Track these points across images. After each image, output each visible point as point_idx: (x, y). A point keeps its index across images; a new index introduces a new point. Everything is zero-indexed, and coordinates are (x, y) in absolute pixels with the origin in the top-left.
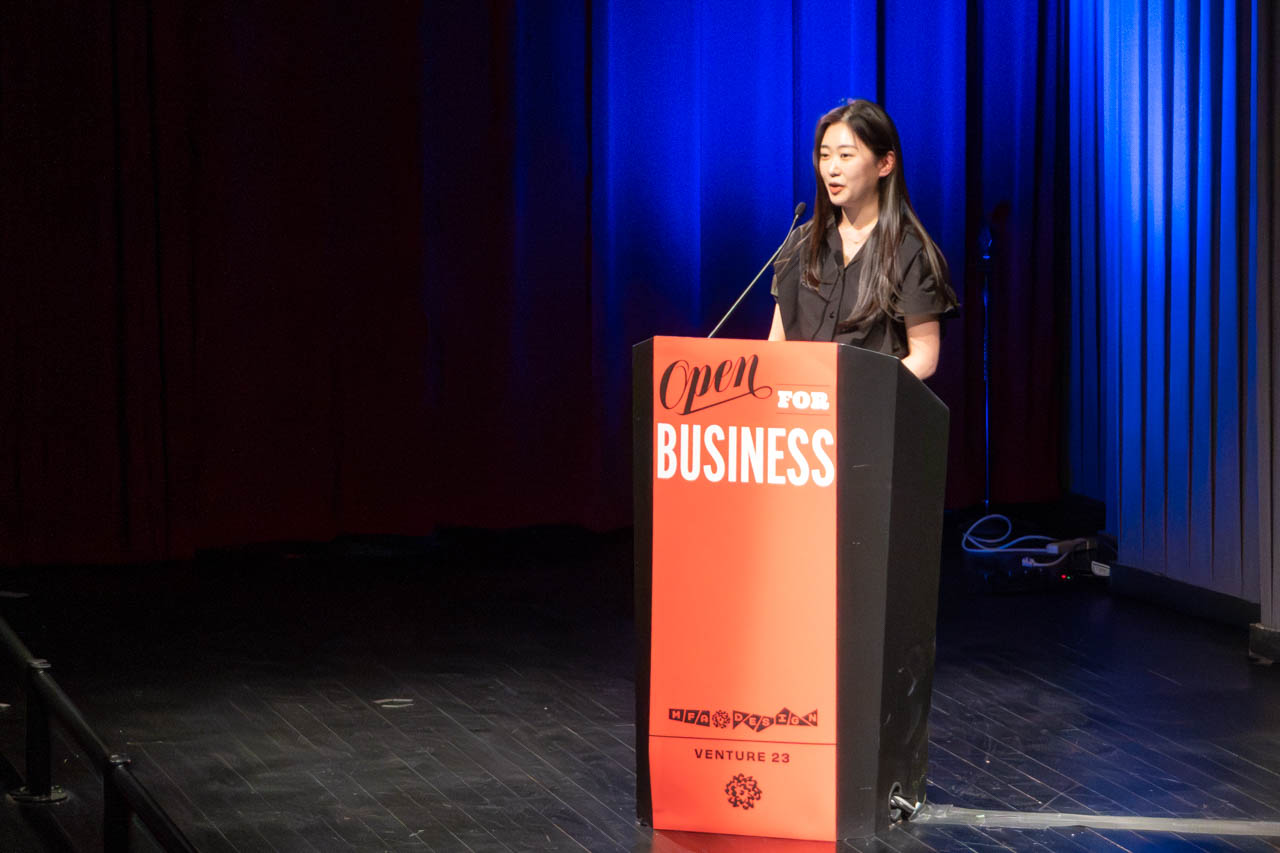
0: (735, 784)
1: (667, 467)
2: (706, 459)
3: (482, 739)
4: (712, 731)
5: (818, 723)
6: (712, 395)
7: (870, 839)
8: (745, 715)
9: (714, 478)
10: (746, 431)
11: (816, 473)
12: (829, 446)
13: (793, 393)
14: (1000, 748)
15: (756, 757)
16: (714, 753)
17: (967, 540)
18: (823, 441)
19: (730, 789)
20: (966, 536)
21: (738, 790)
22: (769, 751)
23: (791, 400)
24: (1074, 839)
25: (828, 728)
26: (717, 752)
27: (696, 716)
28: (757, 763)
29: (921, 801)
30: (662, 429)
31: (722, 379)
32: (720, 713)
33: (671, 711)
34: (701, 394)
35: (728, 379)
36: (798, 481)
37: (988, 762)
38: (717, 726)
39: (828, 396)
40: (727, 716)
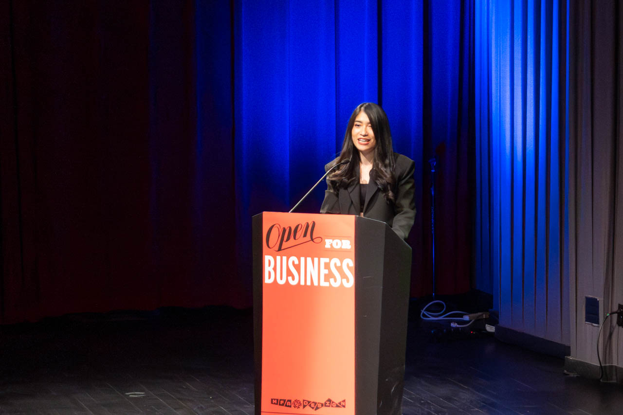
1: (269, 278)
2: (289, 273)
3: (179, 413)
4: (293, 410)
5: (346, 406)
6: (292, 241)
8: (309, 402)
9: (293, 283)
10: (309, 259)
11: (344, 281)
12: (351, 267)
13: (333, 240)
17: (423, 313)
18: (348, 265)
20: (423, 311)
23: (332, 244)
25: (350, 409)
27: (284, 402)
30: (267, 258)
31: (297, 233)
32: (296, 401)
33: (272, 400)
34: (287, 241)
35: (300, 233)
36: (336, 285)
38: (295, 407)
39: (350, 242)
40: (300, 402)
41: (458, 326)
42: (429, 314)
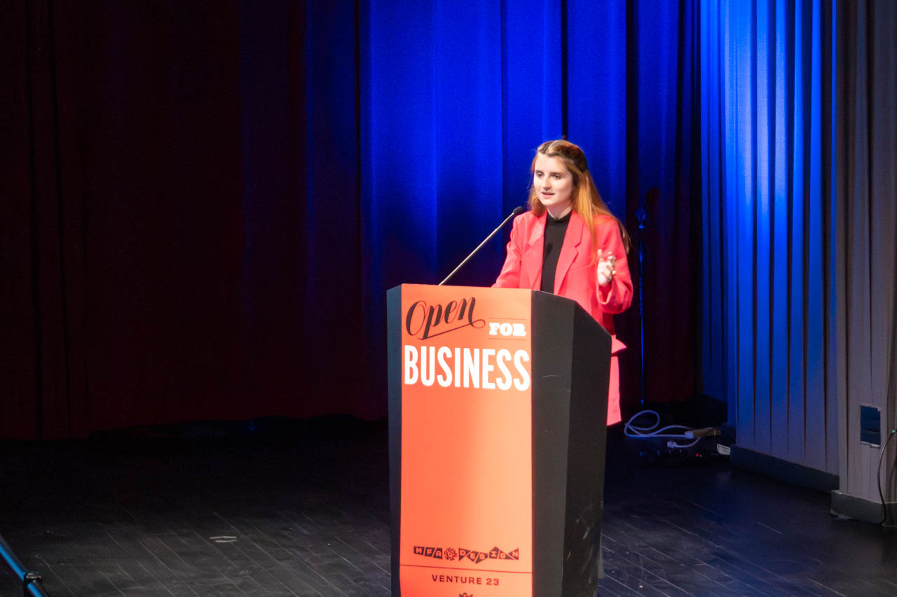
1: (411, 376)
2: (439, 371)
3: (284, 565)
4: (444, 562)
5: (520, 558)
6: (443, 326)
8: (467, 551)
9: (445, 384)
10: (467, 351)
11: (517, 381)
12: (526, 362)
13: (501, 324)
14: (651, 577)
15: (475, 581)
16: (445, 578)
17: (628, 428)
18: (521, 359)
20: (628, 424)
22: (484, 576)
23: (499, 329)
25: (526, 561)
26: (448, 577)
27: (433, 552)
28: (476, 586)
30: (408, 349)
31: (450, 314)
32: (449, 550)
33: (415, 548)
34: (436, 324)
35: (453, 315)
36: (504, 387)
37: (641, 587)
38: (447, 559)
39: (525, 326)
40: (454, 552)
41: (677, 446)
42: (638, 430)
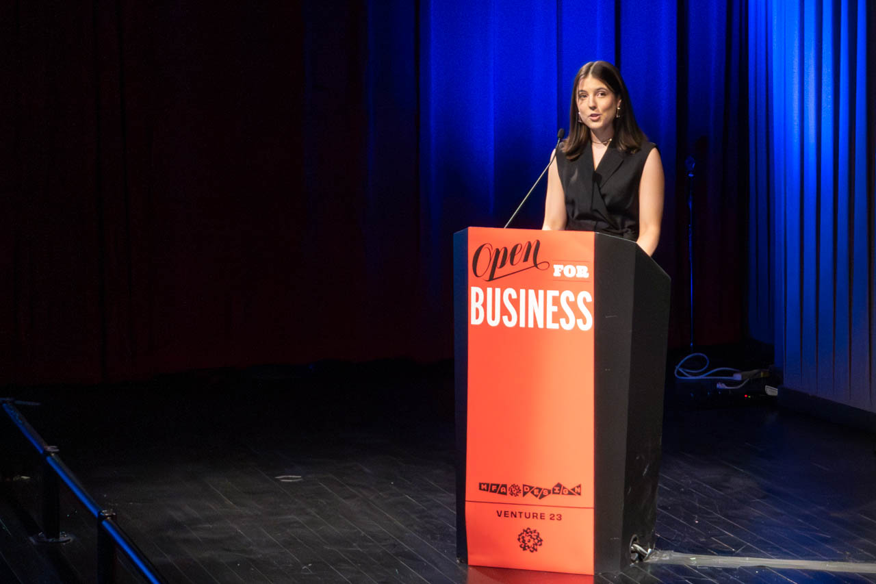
0: (524, 535)
1: (477, 318)
2: (504, 311)
3: (349, 503)
4: (509, 498)
5: (582, 493)
6: (508, 268)
7: (617, 573)
8: (531, 488)
9: (510, 324)
10: (531, 292)
11: (580, 322)
12: (589, 303)
13: (564, 266)
14: (706, 513)
15: (539, 516)
16: (510, 513)
17: (678, 370)
18: (585, 300)
19: (521, 538)
20: (677, 368)
21: (527, 539)
22: (547, 512)
23: (562, 271)
24: (757, 574)
25: (588, 497)
26: (512, 513)
27: (497, 488)
28: (539, 521)
29: (652, 548)
30: (474, 291)
31: (516, 256)
32: (513, 486)
33: (480, 484)
34: (501, 267)
35: (519, 257)
36: (568, 327)
37: (697, 522)
38: (512, 495)
39: (589, 268)
40: (519, 488)
41: (726, 387)
42: (687, 373)
